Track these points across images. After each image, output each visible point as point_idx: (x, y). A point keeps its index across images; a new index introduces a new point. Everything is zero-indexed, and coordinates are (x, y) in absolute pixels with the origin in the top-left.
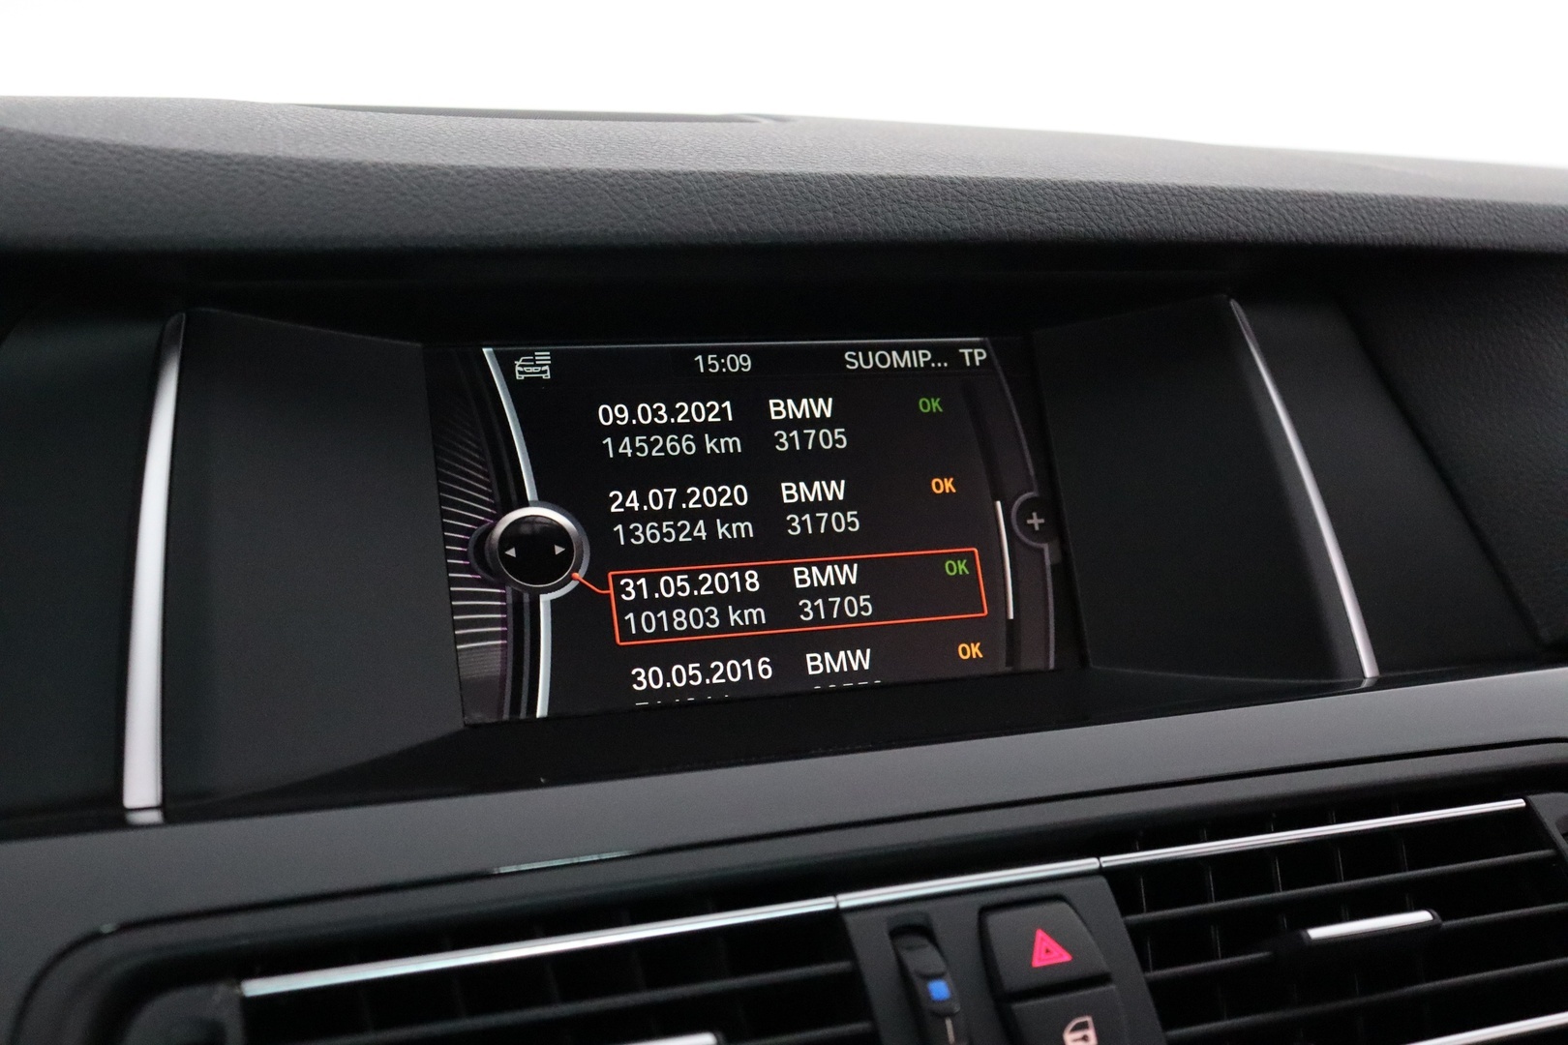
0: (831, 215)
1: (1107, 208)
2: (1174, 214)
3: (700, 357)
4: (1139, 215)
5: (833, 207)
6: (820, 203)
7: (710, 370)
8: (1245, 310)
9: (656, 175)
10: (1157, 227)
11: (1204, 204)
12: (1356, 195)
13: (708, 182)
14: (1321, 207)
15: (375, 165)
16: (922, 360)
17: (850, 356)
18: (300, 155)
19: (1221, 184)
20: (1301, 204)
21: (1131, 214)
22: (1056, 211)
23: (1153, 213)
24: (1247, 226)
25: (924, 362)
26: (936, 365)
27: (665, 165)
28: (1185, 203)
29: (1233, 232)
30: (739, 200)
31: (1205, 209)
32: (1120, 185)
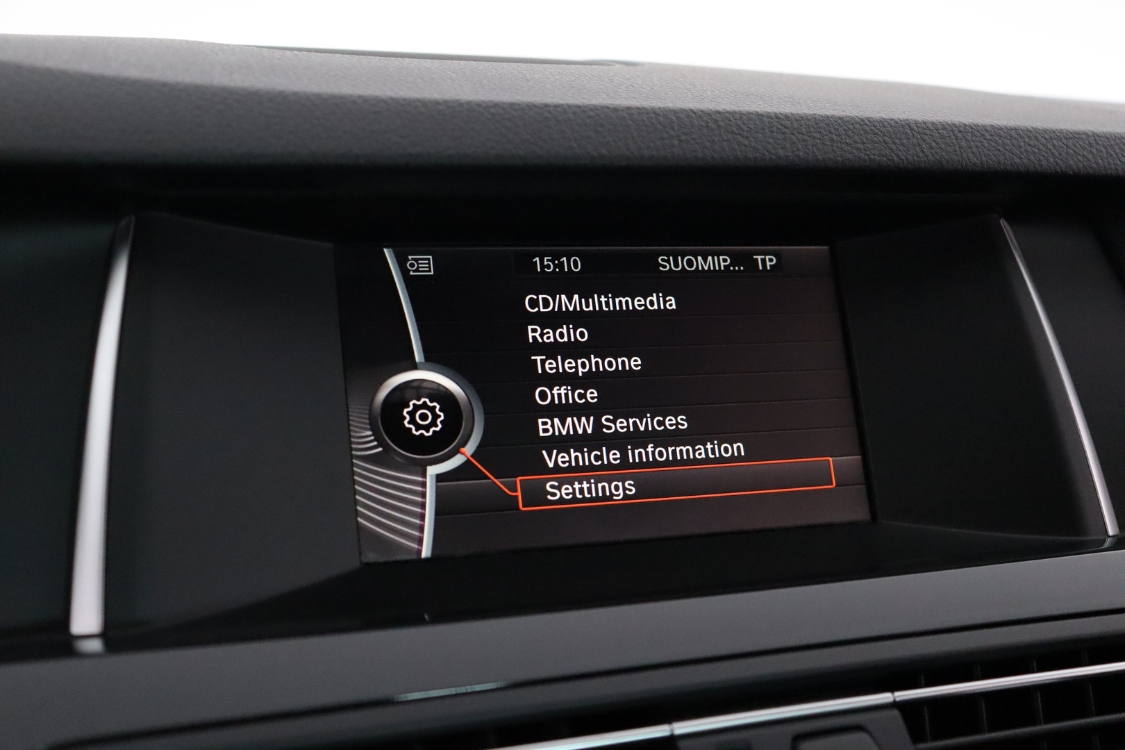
0: (676, 142)
1: (905, 141)
2: (960, 147)
3: (537, 259)
4: (931, 147)
5: (678, 136)
6: (667, 132)
7: (546, 269)
8: (1011, 227)
9: (532, 106)
10: (946, 157)
11: (985, 139)
12: (1110, 134)
13: (574, 113)
14: (1081, 143)
15: (295, 94)
16: (722, 264)
17: (663, 260)
18: (232, 84)
19: (999, 123)
20: (1065, 141)
21: (925, 147)
22: (863, 143)
23: (943, 146)
24: (1020, 158)
25: (724, 266)
26: (734, 268)
27: (538, 99)
28: (969, 138)
29: (1009, 163)
30: (600, 129)
31: (986, 145)
32: (916, 122)
